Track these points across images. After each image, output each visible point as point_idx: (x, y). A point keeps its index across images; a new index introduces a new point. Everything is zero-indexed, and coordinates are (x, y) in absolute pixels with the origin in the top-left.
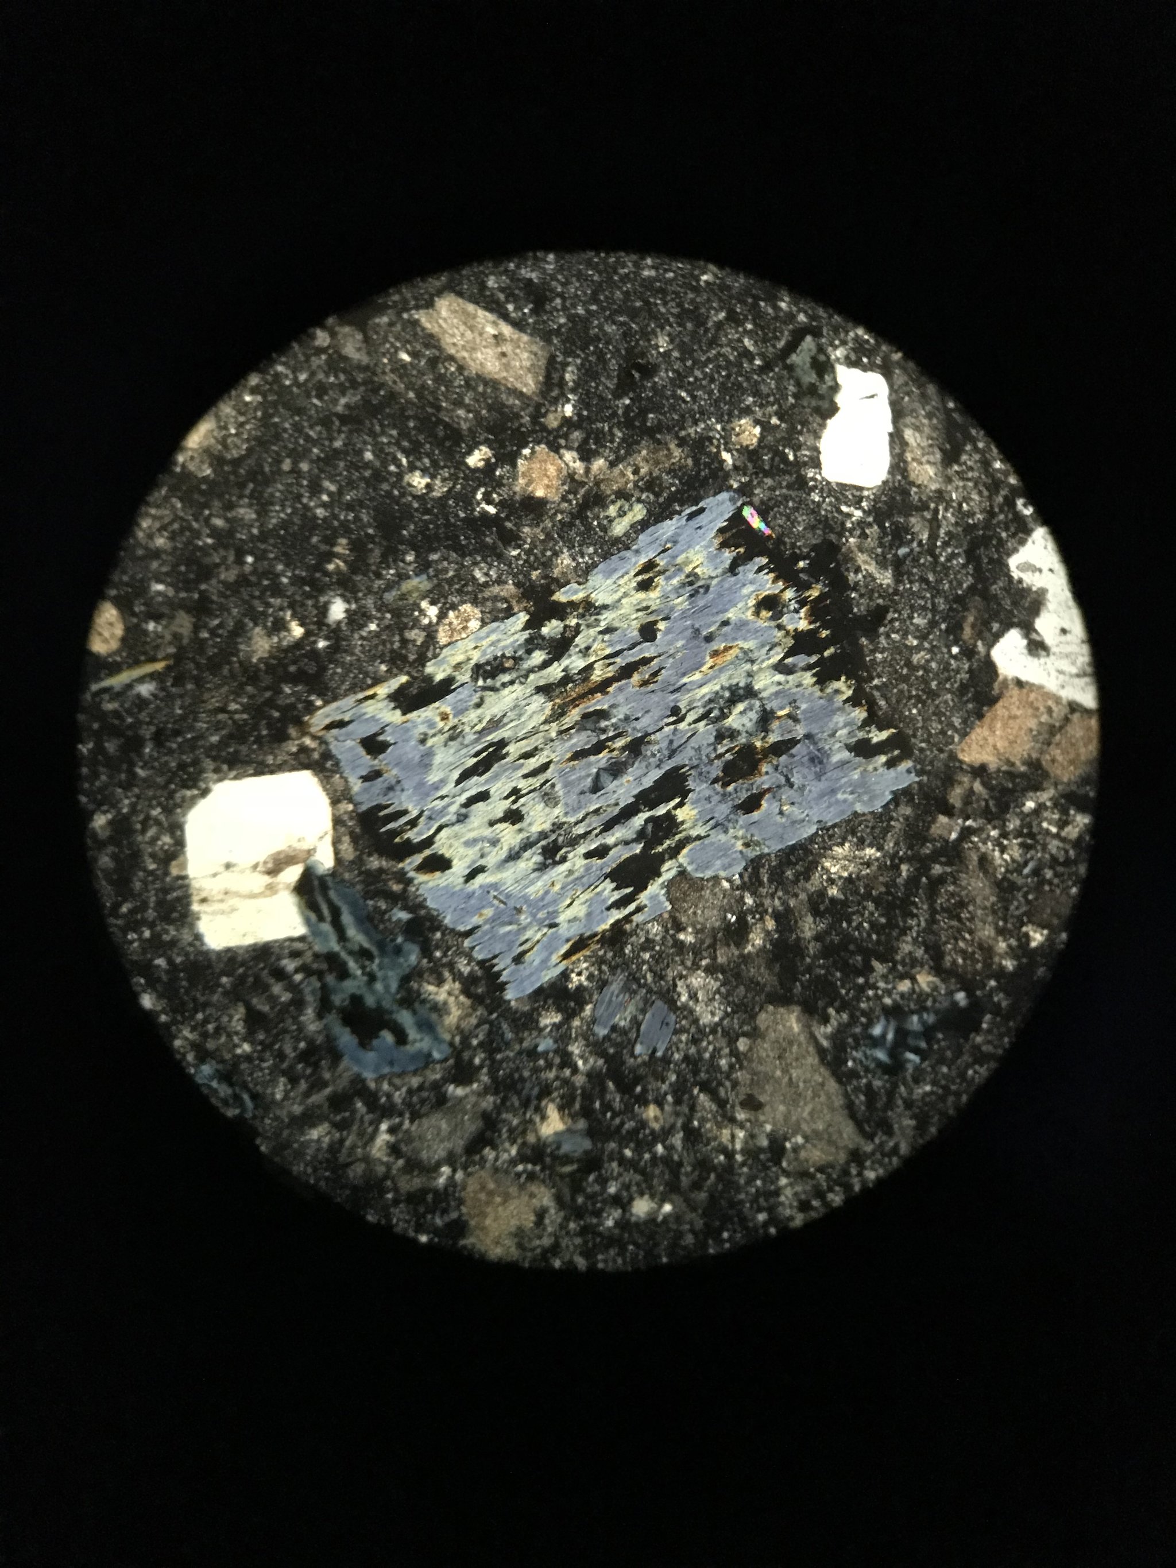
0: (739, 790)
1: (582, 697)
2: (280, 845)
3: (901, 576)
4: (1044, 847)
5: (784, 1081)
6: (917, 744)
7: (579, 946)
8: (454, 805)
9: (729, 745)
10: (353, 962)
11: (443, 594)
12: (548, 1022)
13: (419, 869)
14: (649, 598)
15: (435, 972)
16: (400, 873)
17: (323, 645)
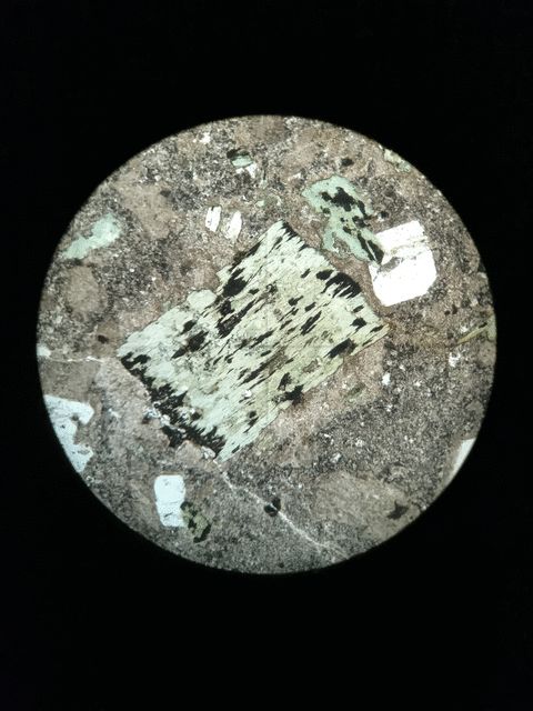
0: (195, 332)
1: (272, 360)
2: (394, 272)
3: (140, 438)
4: (55, 330)
5: (153, 205)
6: (120, 366)
7: (254, 250)
8: (320, 303)
9: (204, 350)
10: (352, 225)
11: (341, 395)
12: (262, 214)
13: (331, 271)
14: (250, 409)
15: (316, 227)
16: (338, 269)
17: (389, 363)
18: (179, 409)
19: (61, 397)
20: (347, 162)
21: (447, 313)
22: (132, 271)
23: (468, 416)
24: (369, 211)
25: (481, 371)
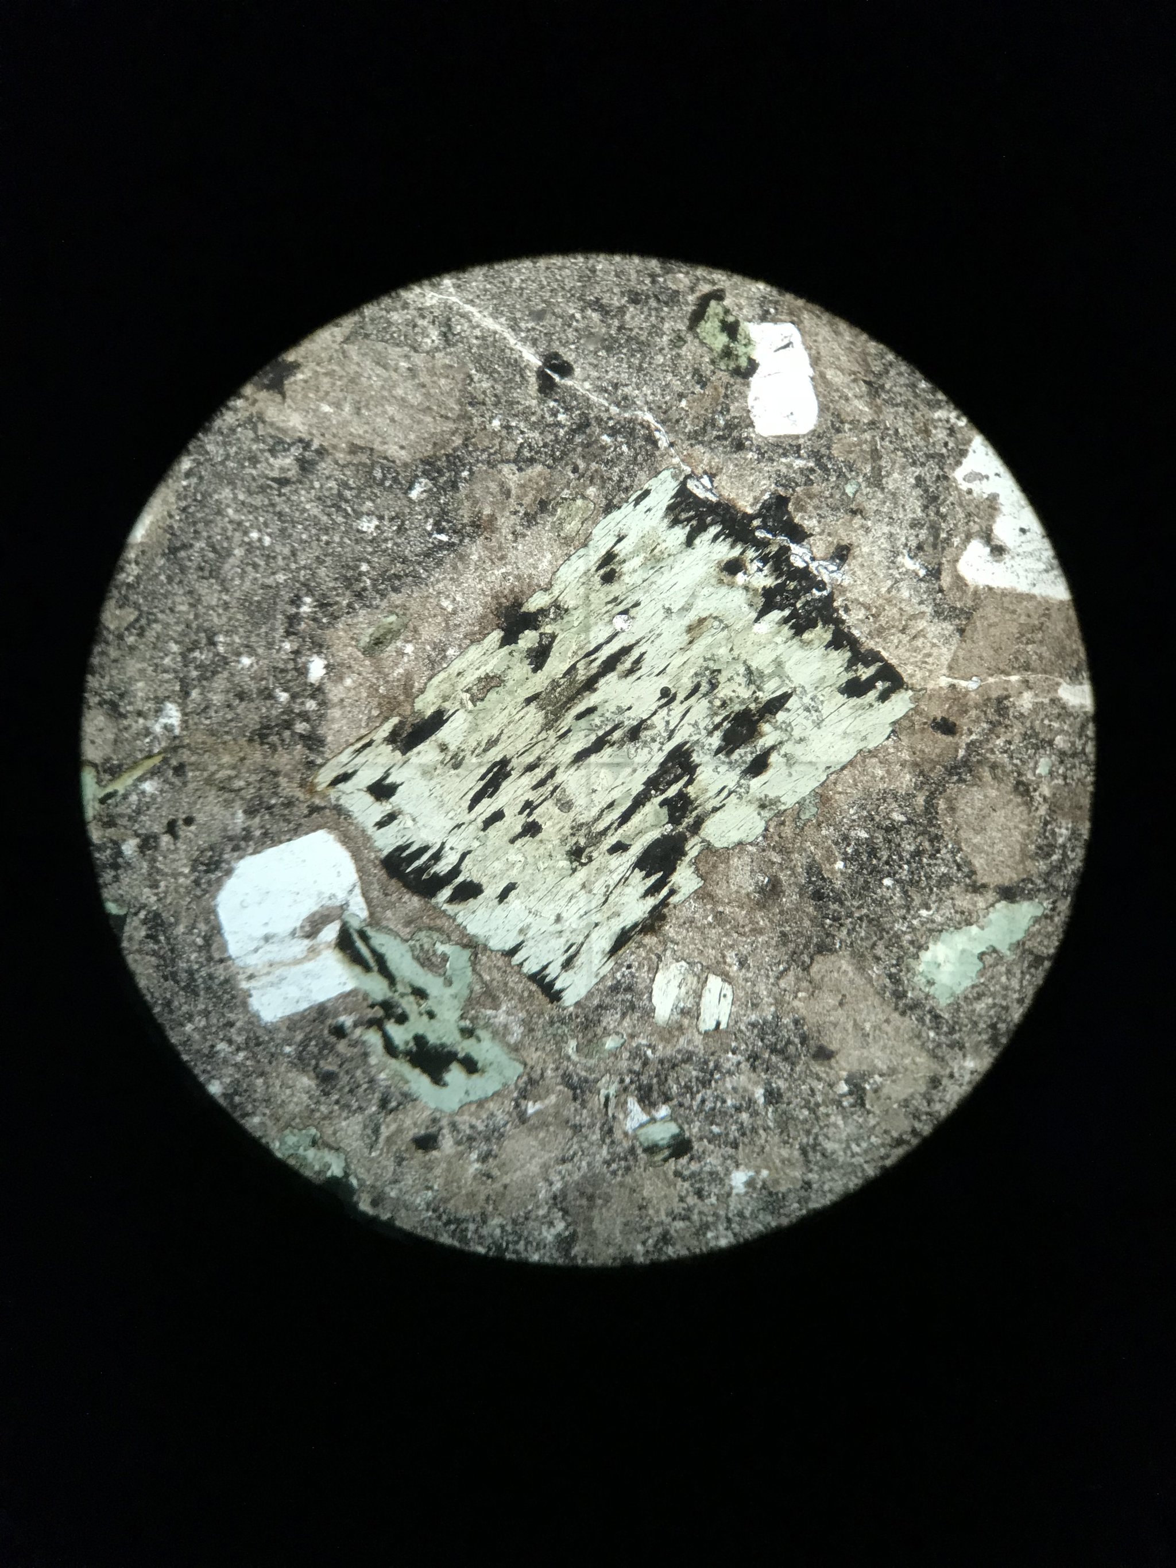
0: (744, 754)
1: (571, 700)
2: (309, 907)
3: (854, 513)
4: (1051, 743)
5: (850, 1026)
6: (906, 672)
7: (623, 939)
8: (471, 830)
9: (724, 713)
10: (408, 1004)
11: (415, 630)
12: (610, 1020)
13: (451, 900)
14: (615, 589)
15: (490, 996)
16: (435, 908)
17: (311, 705)
18: (770, 582)
19: (1031, 597)
20: (426, 1142)
21: (189, 821)
22: (887, 882)
23: (133, 597)
24: (373, 1038)
25: (108, 695)
